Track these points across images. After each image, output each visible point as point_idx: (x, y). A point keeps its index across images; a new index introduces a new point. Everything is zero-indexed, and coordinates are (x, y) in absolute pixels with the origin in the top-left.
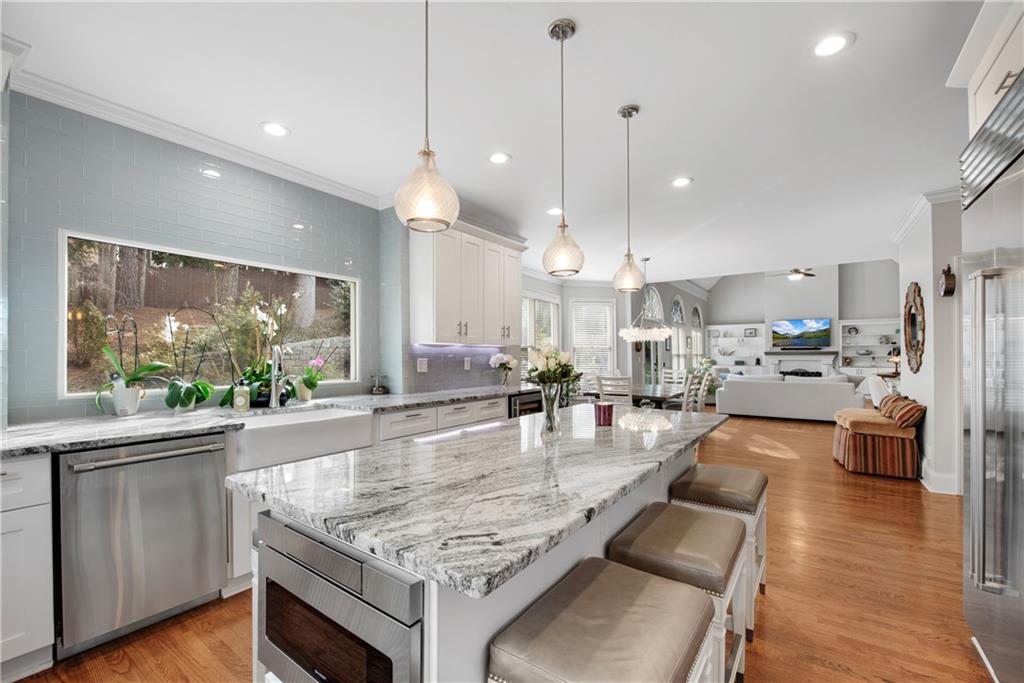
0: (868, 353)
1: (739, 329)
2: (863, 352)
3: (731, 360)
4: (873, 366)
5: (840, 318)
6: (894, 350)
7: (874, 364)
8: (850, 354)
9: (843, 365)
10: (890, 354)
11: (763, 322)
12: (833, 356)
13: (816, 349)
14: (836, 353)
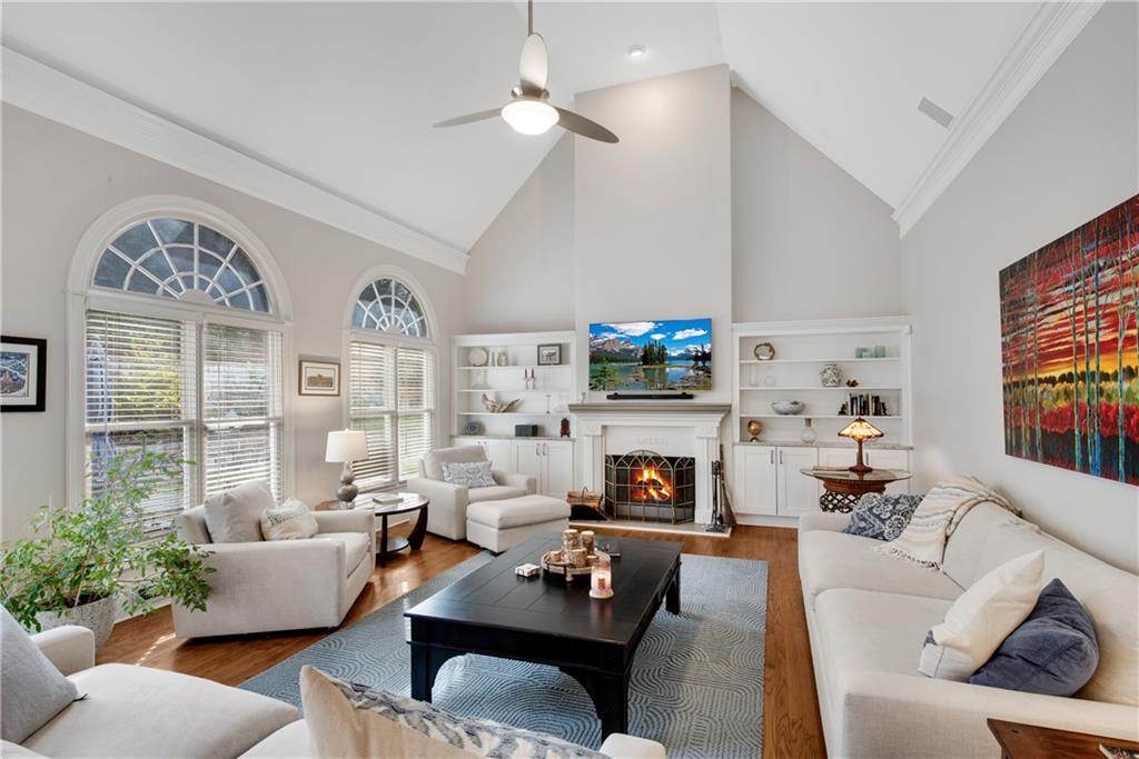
0: (797, 409)
1: (524, 345)
2: (785, 405)
3: (507, 423)
4: (808, 443)
5: (736, 318)
6: (853, 400)
7: (809, 435)
8: (758, 410)
9: (742, 440)
10: (842, 412)
11: (573, 329)
12: (719, 417)
13: (684, 396)
14: (726, 410)
